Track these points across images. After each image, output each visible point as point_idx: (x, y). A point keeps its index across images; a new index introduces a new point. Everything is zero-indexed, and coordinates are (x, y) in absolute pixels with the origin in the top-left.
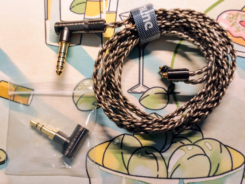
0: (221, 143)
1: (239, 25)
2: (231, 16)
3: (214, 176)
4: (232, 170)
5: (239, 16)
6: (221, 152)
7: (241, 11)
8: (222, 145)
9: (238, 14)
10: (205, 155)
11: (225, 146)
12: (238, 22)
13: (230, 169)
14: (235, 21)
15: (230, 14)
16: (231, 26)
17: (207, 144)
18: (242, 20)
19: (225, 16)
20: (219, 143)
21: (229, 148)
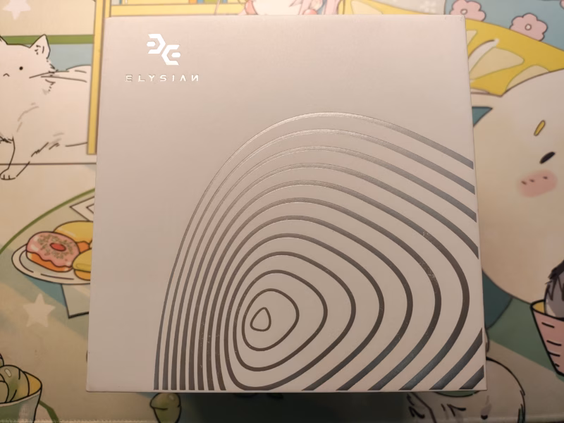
0: (20, 370)
1: (50, 248)
2: (42, 238)
3: (11, 402)
4: (28, 396)
5: (51, 238)
6: (19, 378)
7: (53, 232)
8: (21, 373)
9: (49, 236)
10: (4, 382)
11: (24, 373)
12: (49, 244)
13: (26, 395)
14: (45, 243)
15: (41, 236)
16: (41, 249)
17: (7, 371)
18: (52, 242)
19: (36, 238)
20: (18, 370)
21: (27, 375)
